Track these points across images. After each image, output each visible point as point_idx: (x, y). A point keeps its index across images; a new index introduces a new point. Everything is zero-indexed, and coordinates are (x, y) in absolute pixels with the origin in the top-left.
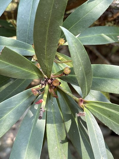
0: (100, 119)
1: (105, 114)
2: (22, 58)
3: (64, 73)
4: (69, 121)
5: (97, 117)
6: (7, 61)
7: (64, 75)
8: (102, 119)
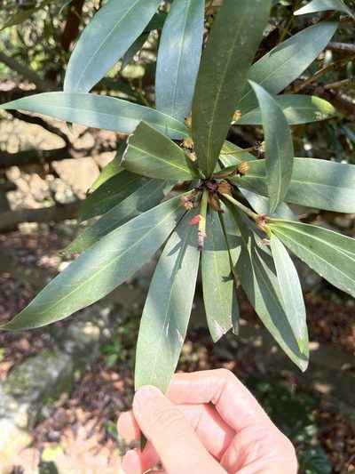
0: (293, 251)
1: (303, 243)
2: (168, 143)
3: (238, 172)
4: (236, 249)
5: (289, 246)
6: (143, 148)
7: (239, 175)
8: (297, 250)
